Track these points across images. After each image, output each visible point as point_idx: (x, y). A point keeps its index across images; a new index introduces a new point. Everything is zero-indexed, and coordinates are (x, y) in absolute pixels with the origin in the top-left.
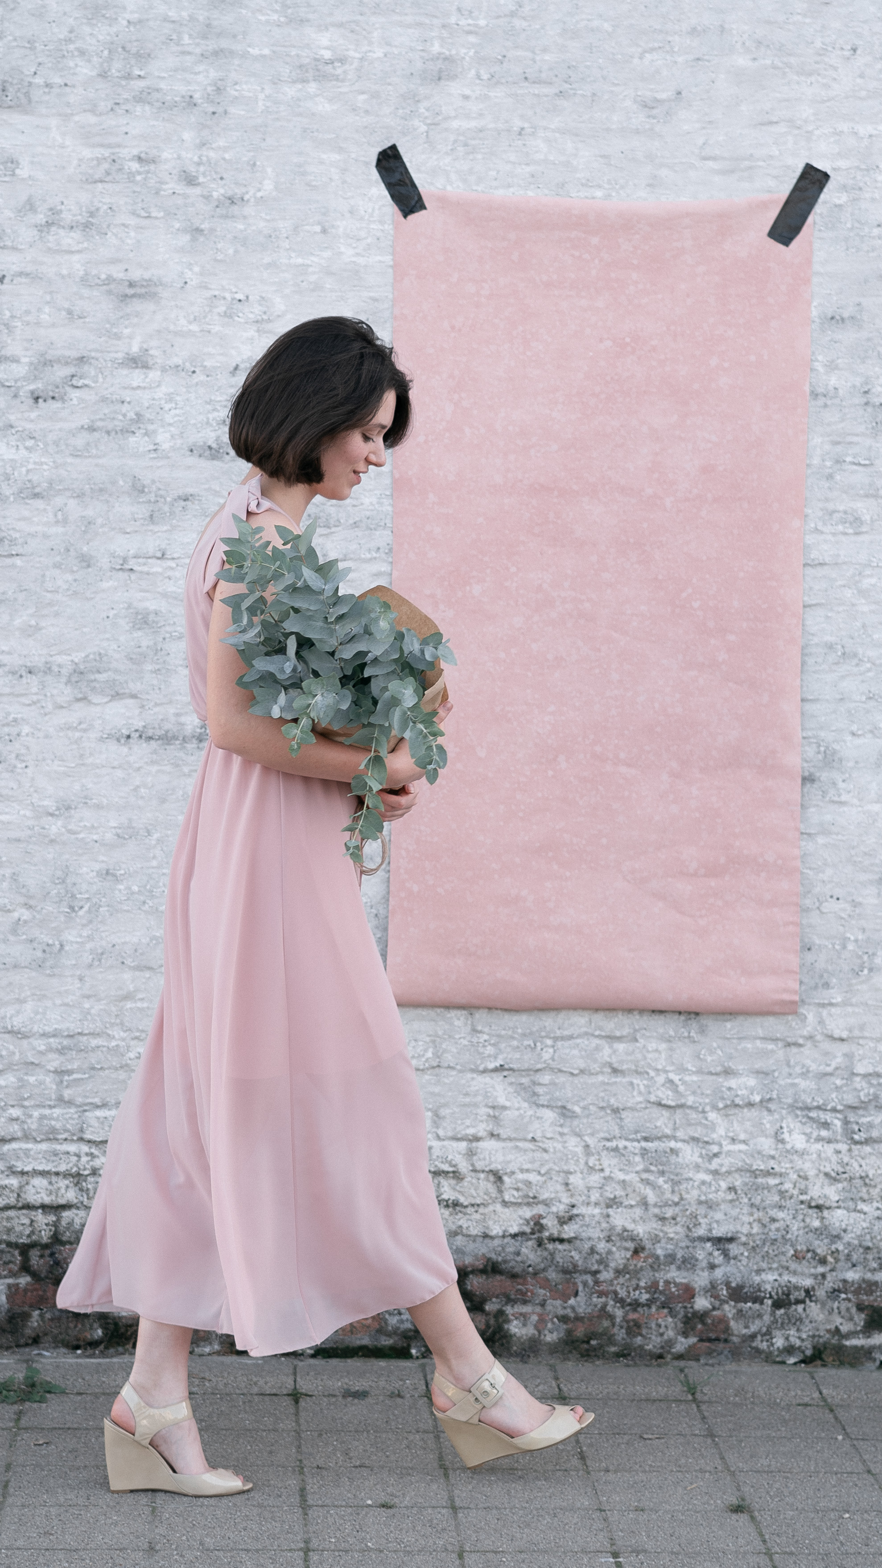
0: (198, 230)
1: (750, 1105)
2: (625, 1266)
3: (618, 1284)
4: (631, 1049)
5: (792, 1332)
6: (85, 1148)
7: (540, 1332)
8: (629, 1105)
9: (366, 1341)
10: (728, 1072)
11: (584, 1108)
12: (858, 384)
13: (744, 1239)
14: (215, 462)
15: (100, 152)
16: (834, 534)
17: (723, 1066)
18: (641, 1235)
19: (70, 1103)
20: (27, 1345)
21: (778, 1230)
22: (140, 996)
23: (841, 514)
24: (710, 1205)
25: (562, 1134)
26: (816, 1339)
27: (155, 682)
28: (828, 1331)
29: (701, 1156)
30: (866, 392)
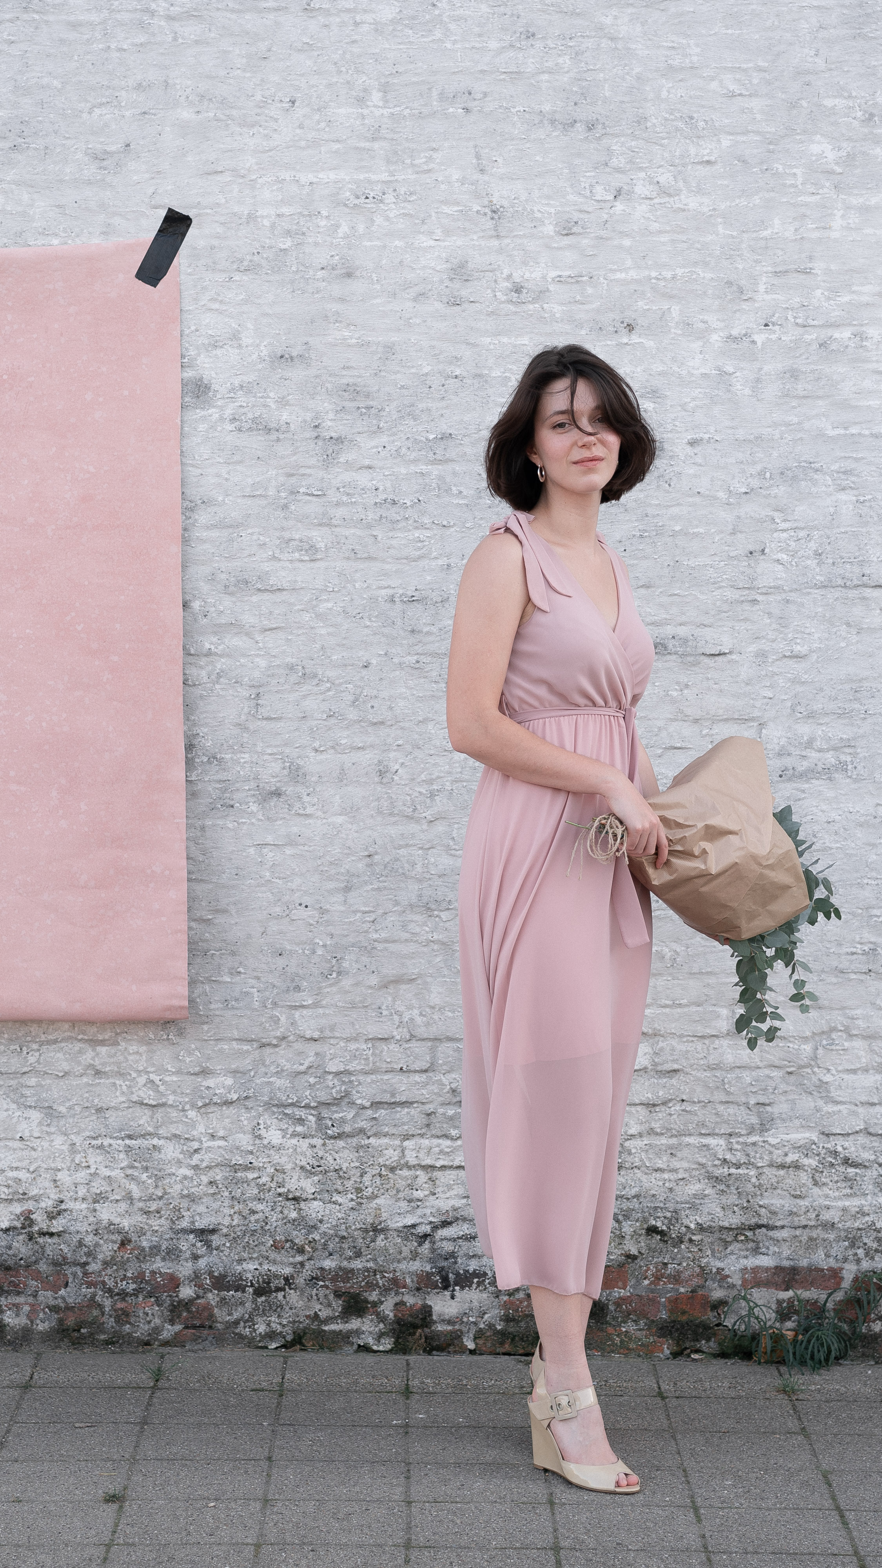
1: (228, 1103)
2: (113, 1257)
3: (106, 1275)
4: (113, 1051)
5: (273, 1319)
7: (32, 1322)
8: (113, 1104)
10: (205, 1072)
11: (70, 1108)
12: (308, 419)
13: (225, 1230)
16: (291, 561)
17: (201, 1066)
18: (127, 1228)
21: (257, 1221)
23: (297, 543)
24: (192, 1199)
25: (47, 1133)
26: (297, 1324)
28: (308, 1317)
29: (182, 1152)
30: (316, 427)
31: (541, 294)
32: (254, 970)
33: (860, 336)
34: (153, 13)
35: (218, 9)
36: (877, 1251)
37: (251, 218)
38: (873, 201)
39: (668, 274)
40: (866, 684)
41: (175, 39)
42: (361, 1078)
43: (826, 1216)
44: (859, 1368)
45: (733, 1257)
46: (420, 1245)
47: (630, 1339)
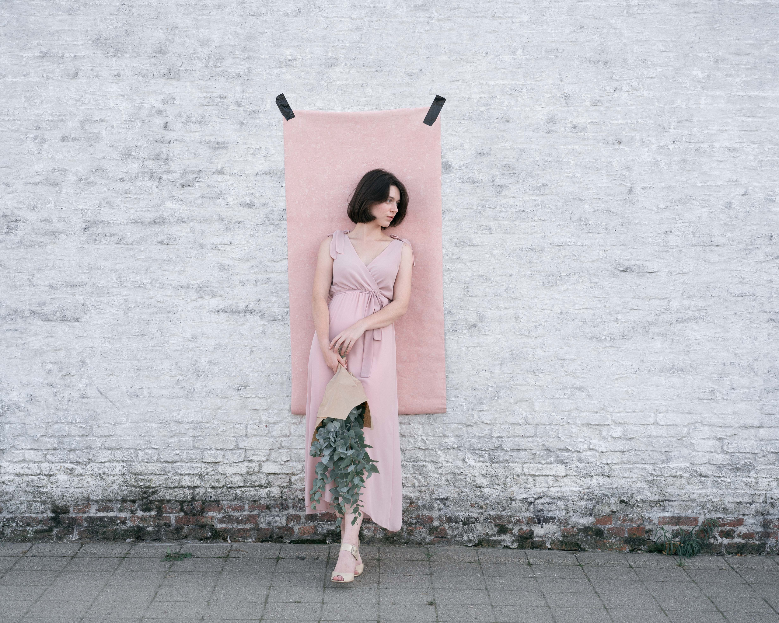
0: (242, 123)
1: (454, 448)
2: (407, 509)
4: (408, 427)
5: (470, 534)
6: (204, 465)
7: (375, 535)
8: (408, 448)
9: (309, 537)
10: (445, 436)
12: (490, 178)
13: (451, 499)
14: (250, 209)
15: (205, 95)
16: (482, 234)
17: (443, 434)
18: (413, 497)
19: (198, 448)
20: (183, 539)
21: (464, 496)
22: (224, 408)
23: (484, 227)
24: (439, 486)
26: (479, 537)
27: (228, 291)
28: (484, 534)
29: (435, 467)
30: (493, 181)
31: (584, 129)
32: (464, 396)
33: (711, 147)
34: (432, 18)
35: (458, 17)
36: (712, 510)
37: (469, 99)
38: (717, 94)
39: (635, 122)
40: (711, 285)
41: (441, 28)
42: (506, 439)
43: (692, 496)
44: (705, 557)
45: (655, 513)
46: (529, 506)
47: (613, 545)
